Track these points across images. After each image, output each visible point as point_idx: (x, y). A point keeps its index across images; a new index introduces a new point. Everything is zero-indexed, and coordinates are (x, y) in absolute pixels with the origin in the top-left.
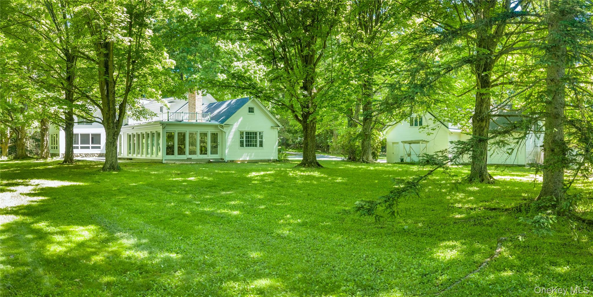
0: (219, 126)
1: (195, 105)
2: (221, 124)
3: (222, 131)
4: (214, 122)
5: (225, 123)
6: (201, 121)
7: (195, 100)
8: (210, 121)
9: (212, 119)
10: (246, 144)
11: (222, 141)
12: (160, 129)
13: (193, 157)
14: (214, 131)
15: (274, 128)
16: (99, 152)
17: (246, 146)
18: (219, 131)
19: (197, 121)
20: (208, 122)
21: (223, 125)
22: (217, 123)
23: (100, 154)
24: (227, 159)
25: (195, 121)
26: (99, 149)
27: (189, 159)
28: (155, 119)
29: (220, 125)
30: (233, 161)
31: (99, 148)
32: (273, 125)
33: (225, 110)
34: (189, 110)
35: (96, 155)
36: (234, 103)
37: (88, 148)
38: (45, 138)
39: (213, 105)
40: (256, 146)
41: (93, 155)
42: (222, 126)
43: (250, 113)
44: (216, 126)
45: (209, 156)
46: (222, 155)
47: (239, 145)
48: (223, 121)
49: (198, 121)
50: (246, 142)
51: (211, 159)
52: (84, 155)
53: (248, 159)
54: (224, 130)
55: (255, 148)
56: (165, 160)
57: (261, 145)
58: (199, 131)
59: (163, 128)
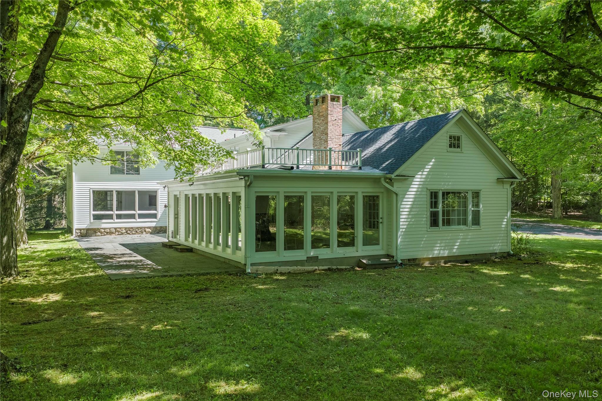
0: (382, 180)
1: (327, 134)
2: (389, 176)
3: (388, 190)
4: (368, 171)
5: (397, 172)
6: (339, 168)
7: (327, 123)
8: (360, 168)
9: (366, 162)
10: (443, 220)
11: (390, 214)
12: (240, 187)
13: (323, 253)
14: (369, 190)
15: (503, 183)
16: (153, 225)
17: (443, 225)
18: (382, 190)
19: (330, 168)
20: (356, 171)
21: (393, 176)
22: (377, 172)
24: (401, 256)
25: (326, 168)
26: (155, 220)
27: (314, 260)
28: (228, 165)
29: (386, 178)
30: (414, 260)
32: (500, 176)
33: (393, 143)
34: (314, 145)
35: (147, 230)
36: (412, 128)
39: (361, 136)
40: (465, 223)
41: (141, 230)
42: (391, 179)
43: (453, 149)
44: (376, 180)
45: (360, 250)
46: (389, 245)
47: (429, 223)
48: (391, 169)
49: (334, 168)
50: (443, 216)
51: (364, 257)
53: (446, 253)
54: (394, 189)
55: (462, 227)
56: (252, 265)
57: (476, 221)
58: (335, 191)
59: (248, 186)
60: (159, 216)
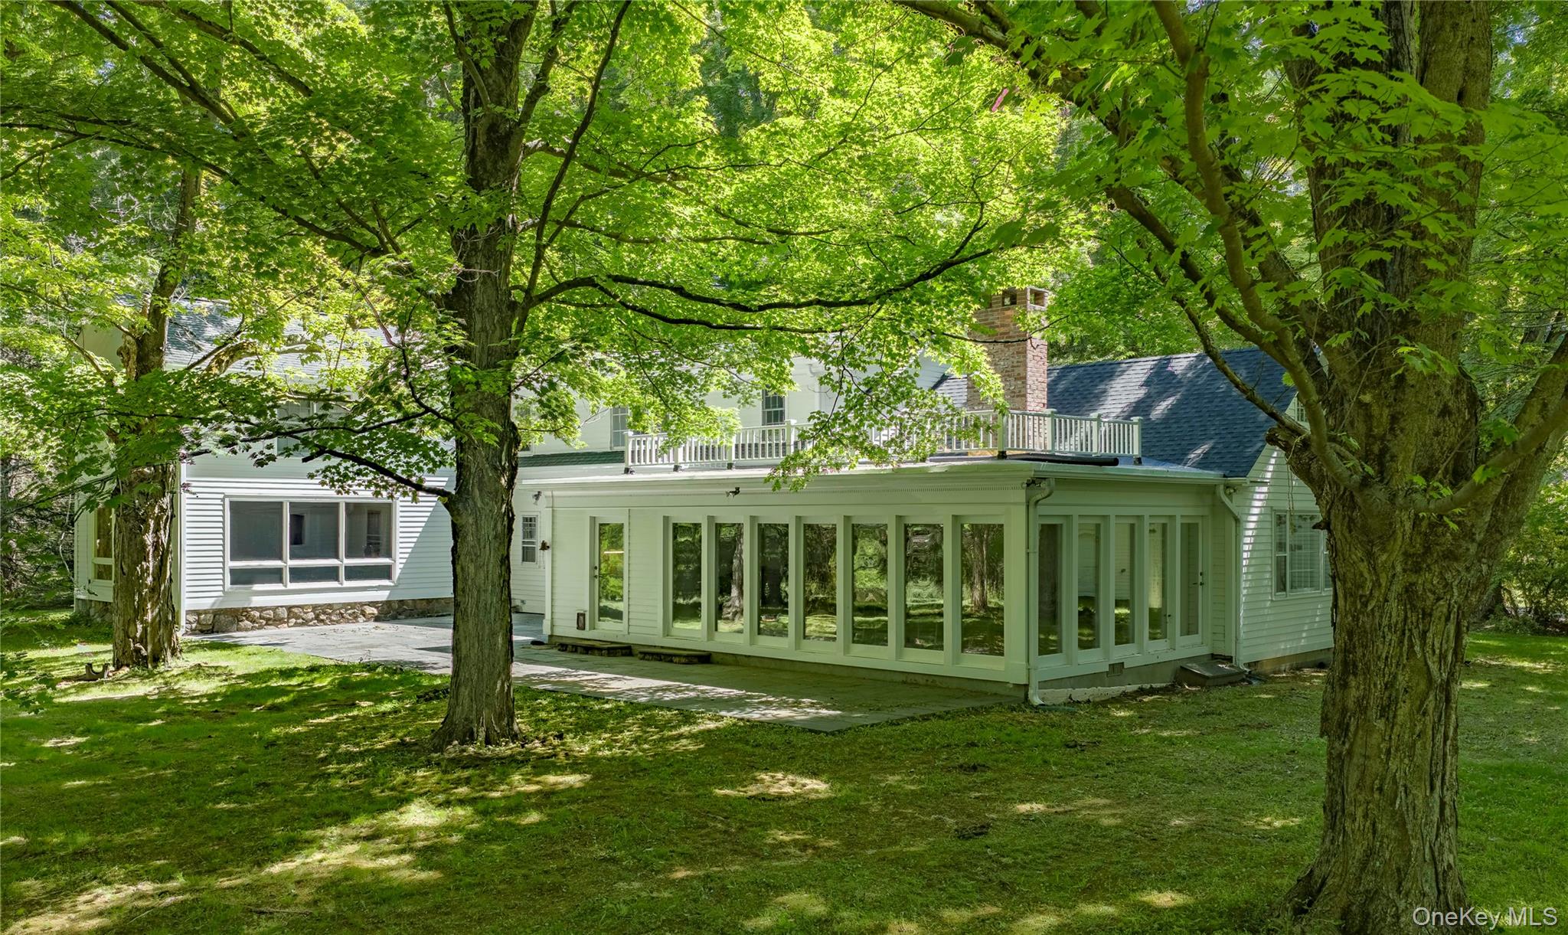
0: (1221, 489)
7: (1022, 353)
10: (1292, 576)
11: (1219, 565)
13: (1129, 654)
14: (1190, 510)
16: (383, 596)
17: (1292, 586)
23: (388, 603)
24: (1243, 656)
26: (385, 582)
27: (1119, 671)
29: (1225, 486)
31: (385, 572)
35: (370, 610)
37: (331, 574)
38: (149, 539)
40: (1315, 583)
41: (352, 612)
42: (1234, 489)
45: (1180, 644)
46: (1217, 633)
47: (1274, 584)
50: (1292, 566)
51: (1192, 660)
52: (311, 615)
54: (1235, 510)
55: (1311, 592)
56: (1044, 684)
58: (1146, 513)
59: (1035, 503)
60: (397, 572)
